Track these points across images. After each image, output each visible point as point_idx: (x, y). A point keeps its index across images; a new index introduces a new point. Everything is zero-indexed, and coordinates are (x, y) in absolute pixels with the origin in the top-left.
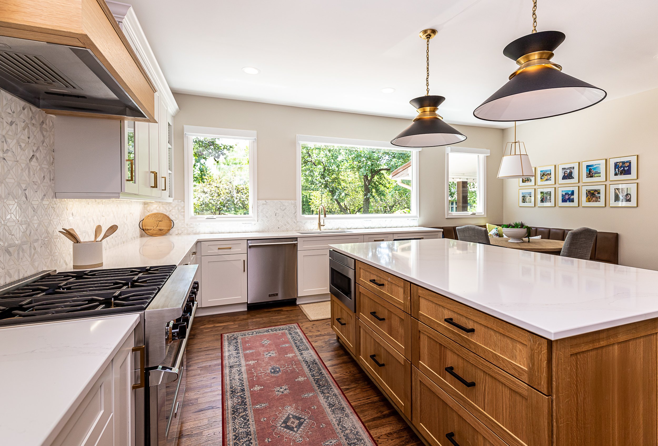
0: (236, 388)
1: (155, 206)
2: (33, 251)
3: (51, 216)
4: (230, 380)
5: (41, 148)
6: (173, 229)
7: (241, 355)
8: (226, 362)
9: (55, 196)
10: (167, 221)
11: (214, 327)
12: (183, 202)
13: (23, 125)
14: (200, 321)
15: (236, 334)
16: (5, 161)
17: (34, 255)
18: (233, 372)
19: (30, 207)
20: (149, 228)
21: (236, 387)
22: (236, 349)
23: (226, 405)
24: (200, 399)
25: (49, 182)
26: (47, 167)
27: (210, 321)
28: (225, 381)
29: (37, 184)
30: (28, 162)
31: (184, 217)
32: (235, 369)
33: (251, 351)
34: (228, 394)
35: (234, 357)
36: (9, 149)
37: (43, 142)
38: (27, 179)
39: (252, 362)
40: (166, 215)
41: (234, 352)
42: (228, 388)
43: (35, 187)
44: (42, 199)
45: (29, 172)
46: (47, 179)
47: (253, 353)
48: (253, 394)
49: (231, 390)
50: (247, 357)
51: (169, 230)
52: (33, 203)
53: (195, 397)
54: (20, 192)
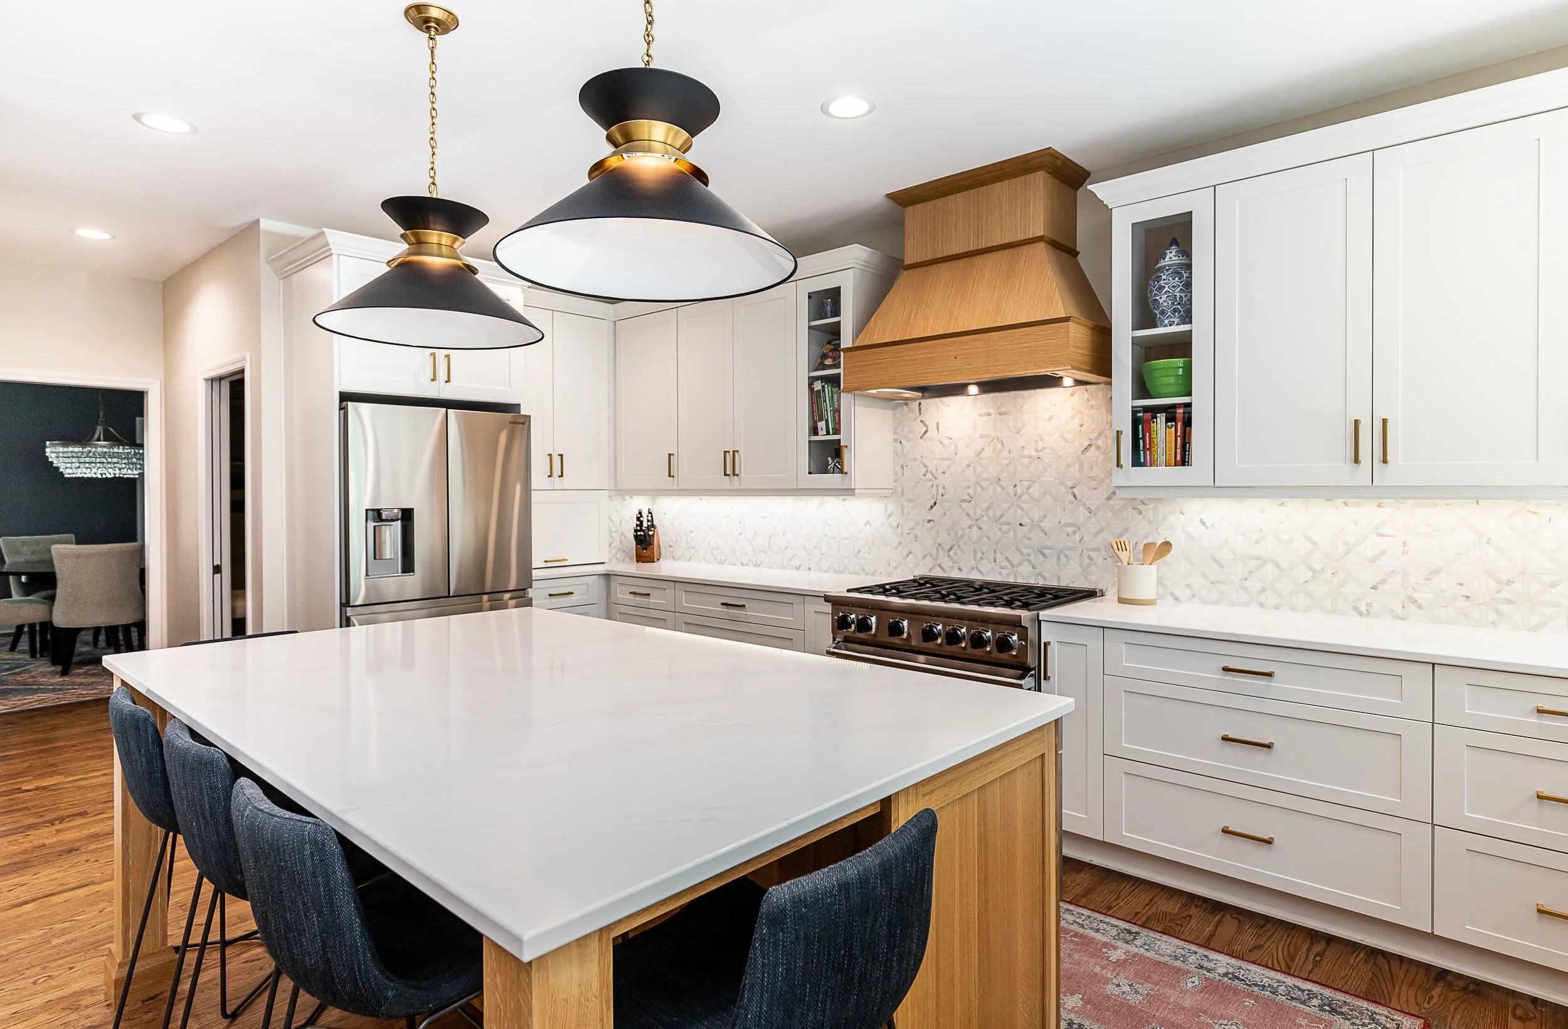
2: (1086, 561)
17: (1089, 566)
19: (1084, 508)
29: (1096, 478)
30: (1079, 454)
38: (1079, 475)
43: (1093, 483)
44: (1109, 498)
45: (1080, 465)
52: (1087, 502)
54: (1063, 490)
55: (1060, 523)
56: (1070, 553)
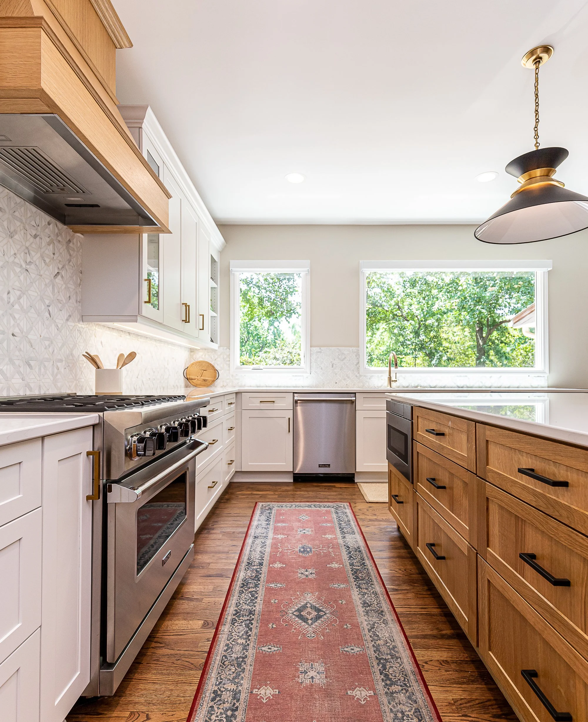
0: (254, 561)
1: (201, 354)
2: (56, 370)
3: (76, 339)
4: (250, 551)
5: (67, 267)
6: (218, 381)
7: (271, 527)
8: (252, 532)
9: (83, 318)
10: (212, 371)
11: (252, 494)
12: (228, 350)
13: (48, 240)
14: (239, 487)
15: (271, 504)
16: (27, 272)
17: (57, 375)
18: (256, 543)
19: (53, 325)
20: (193, 377)
21: (254, 559)
22: (268, 520)
23: (238, 576)
24: (213, 564)
25: (75, 303)
26: (73, 287)
27: (249, 488)
28: (244, 551)
29: (62, 302)
30: (53, 278)
31: (229, 367)
32: (259, 540)
33: (283, 525)
34: (243, 565)
35: (263, 528)
36: (32, 261)
37: (70, 261)
38: (52, 296)
39: (280, 537)
40: (211, 364)
41: (265, 522)
42: (245, 558)
43: (60, 305)
44: (67, 320)
45: (53, 288)
46: (73, 300)
47: (285, 526)
48: (270, 571)
49: (248, 561)
50: (276, 530)
51: (214, 381)
52: (57, 321)
53: (208, 561)
54: (43, 307)
55: (41, 336)
56: (46, 364)
